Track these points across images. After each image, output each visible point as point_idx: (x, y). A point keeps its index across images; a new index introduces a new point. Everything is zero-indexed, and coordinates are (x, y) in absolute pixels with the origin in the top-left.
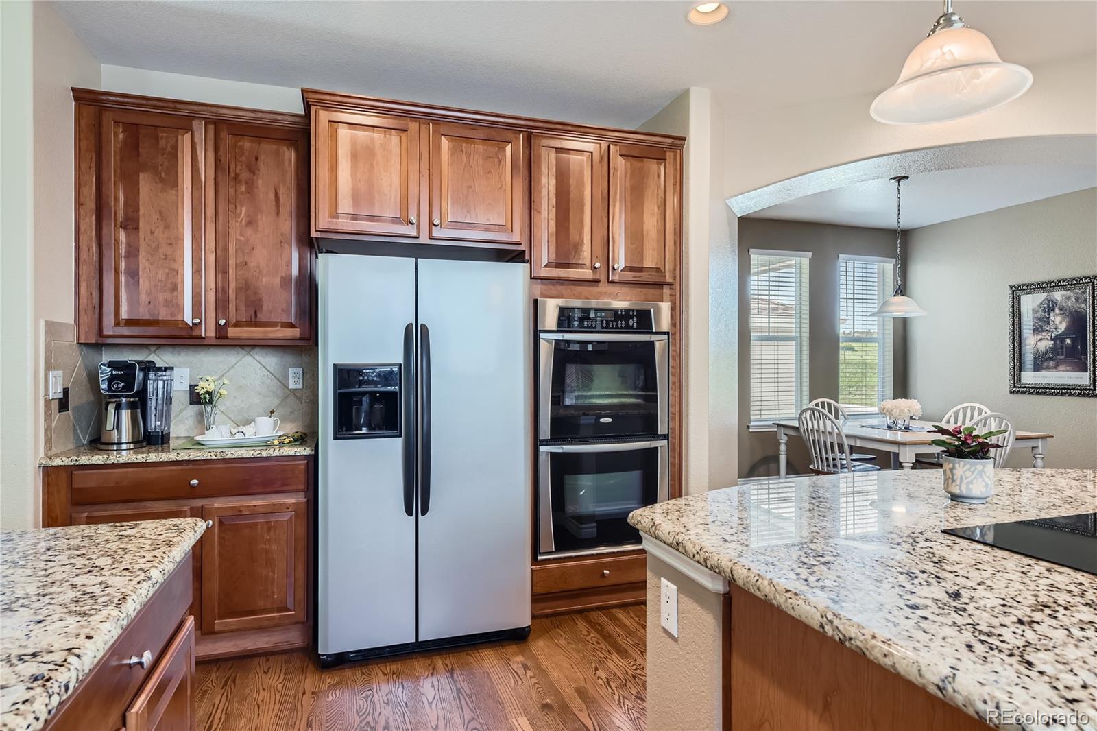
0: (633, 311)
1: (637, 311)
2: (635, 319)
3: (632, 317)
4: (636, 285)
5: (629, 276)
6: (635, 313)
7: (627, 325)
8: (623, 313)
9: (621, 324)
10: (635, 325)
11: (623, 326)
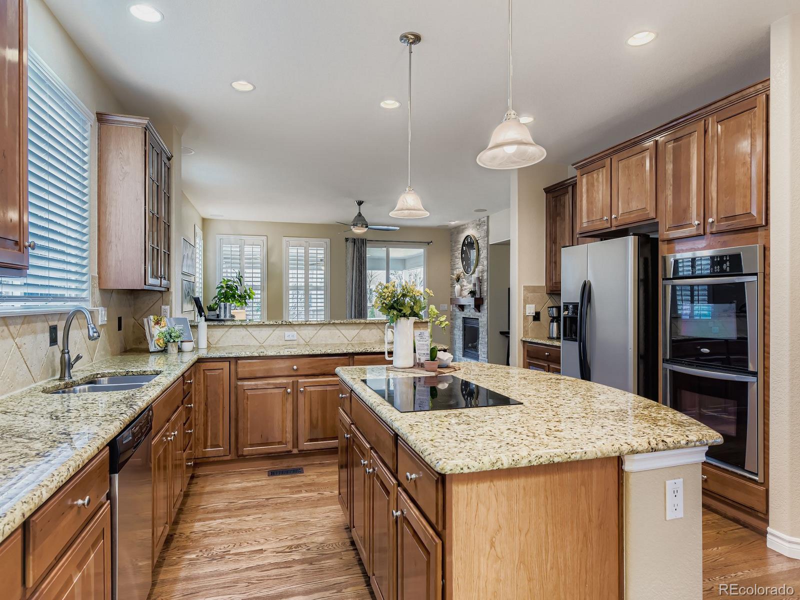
0: (726, 256)
1: (730, 256)
2: (728, 263)
3: (725, 262)
4: (729, 233)
5: (724, 225)
6: (728, 258)
7: (722, 270)
8: (719, 259)
9: (717, 269)
10: (728, 269)
11: (718, 270)
